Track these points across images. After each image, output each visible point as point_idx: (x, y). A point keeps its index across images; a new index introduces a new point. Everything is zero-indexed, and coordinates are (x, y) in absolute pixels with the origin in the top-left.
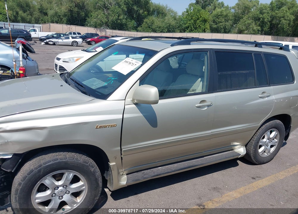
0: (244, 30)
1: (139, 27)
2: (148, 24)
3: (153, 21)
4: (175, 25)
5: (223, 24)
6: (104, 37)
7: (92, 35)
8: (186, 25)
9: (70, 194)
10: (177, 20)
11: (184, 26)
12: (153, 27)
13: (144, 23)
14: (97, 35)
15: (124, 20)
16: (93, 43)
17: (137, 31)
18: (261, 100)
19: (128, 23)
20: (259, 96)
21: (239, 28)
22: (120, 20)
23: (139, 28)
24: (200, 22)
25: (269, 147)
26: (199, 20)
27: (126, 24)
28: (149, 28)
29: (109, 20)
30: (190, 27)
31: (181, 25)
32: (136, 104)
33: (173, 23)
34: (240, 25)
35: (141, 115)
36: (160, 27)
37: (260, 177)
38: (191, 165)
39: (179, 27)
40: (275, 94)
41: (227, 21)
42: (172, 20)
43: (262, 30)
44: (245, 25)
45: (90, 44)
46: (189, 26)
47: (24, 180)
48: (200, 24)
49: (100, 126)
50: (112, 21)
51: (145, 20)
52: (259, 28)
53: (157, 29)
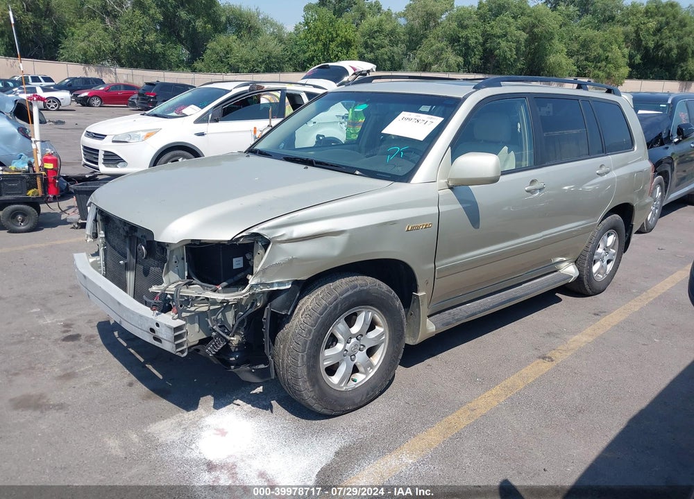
0: (431, 64)
1: (196, 60)
2: (218, 54)
3: (228, 46)
4: (282, 55)
5: (387, 50)
6: (122, 88)
7: (87, 83)
8: (307, 55)
9: (365, 351)
10: (285, 43)
11: (302, 57)
12: (232, 61)
13: (208, 52)
14: (100, 82)
15: (158, 45)
16: (97, 102)
17: (194, 70)
18: (600, 179)
19: (168, 52)
20: (597, 172)
21: (421, 59)
22: (150, 44)
23: (198, 65)
24: (338, 47)
25: (605, 262)
26: (335, 43)
27: (164, 55)
28: (222, 62)
29: (119, 46)
30: (315, 59)
31: (294, 54)
32: (451, 188)
33: (277, 49)
34: (423, 53)
35: (459, 206)
36: (247, 62)
37: (605, 312)
38: (511, 296)
39: (290, 59)
40: (616, 168)
41: (394, 43)
42: (273, 45)
43: (467, 63)
44: (432, 53)
45: (89, 105)
46: (313, 57)
47: (316, 324)
48: (338, 52)
49: (412, 227)
50: (129, 48)
51: (211, 45)
52: (460, 59)
53: (241, 65)
